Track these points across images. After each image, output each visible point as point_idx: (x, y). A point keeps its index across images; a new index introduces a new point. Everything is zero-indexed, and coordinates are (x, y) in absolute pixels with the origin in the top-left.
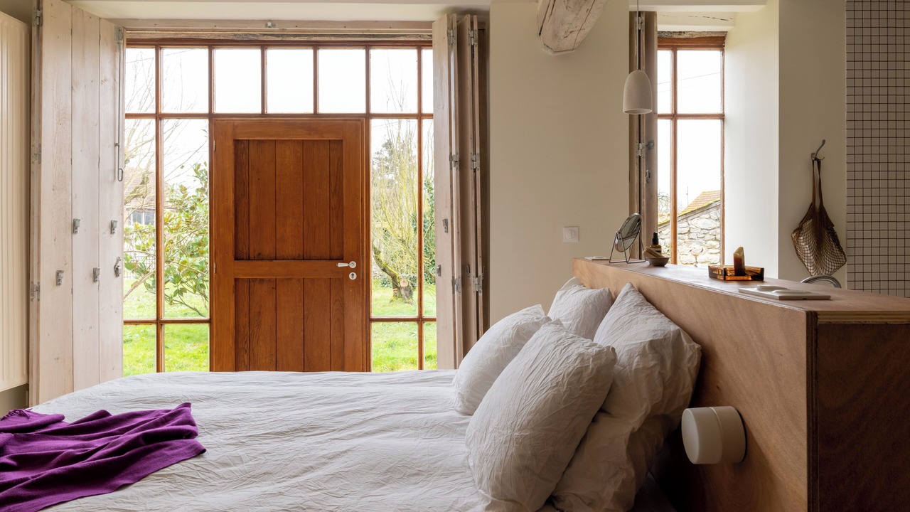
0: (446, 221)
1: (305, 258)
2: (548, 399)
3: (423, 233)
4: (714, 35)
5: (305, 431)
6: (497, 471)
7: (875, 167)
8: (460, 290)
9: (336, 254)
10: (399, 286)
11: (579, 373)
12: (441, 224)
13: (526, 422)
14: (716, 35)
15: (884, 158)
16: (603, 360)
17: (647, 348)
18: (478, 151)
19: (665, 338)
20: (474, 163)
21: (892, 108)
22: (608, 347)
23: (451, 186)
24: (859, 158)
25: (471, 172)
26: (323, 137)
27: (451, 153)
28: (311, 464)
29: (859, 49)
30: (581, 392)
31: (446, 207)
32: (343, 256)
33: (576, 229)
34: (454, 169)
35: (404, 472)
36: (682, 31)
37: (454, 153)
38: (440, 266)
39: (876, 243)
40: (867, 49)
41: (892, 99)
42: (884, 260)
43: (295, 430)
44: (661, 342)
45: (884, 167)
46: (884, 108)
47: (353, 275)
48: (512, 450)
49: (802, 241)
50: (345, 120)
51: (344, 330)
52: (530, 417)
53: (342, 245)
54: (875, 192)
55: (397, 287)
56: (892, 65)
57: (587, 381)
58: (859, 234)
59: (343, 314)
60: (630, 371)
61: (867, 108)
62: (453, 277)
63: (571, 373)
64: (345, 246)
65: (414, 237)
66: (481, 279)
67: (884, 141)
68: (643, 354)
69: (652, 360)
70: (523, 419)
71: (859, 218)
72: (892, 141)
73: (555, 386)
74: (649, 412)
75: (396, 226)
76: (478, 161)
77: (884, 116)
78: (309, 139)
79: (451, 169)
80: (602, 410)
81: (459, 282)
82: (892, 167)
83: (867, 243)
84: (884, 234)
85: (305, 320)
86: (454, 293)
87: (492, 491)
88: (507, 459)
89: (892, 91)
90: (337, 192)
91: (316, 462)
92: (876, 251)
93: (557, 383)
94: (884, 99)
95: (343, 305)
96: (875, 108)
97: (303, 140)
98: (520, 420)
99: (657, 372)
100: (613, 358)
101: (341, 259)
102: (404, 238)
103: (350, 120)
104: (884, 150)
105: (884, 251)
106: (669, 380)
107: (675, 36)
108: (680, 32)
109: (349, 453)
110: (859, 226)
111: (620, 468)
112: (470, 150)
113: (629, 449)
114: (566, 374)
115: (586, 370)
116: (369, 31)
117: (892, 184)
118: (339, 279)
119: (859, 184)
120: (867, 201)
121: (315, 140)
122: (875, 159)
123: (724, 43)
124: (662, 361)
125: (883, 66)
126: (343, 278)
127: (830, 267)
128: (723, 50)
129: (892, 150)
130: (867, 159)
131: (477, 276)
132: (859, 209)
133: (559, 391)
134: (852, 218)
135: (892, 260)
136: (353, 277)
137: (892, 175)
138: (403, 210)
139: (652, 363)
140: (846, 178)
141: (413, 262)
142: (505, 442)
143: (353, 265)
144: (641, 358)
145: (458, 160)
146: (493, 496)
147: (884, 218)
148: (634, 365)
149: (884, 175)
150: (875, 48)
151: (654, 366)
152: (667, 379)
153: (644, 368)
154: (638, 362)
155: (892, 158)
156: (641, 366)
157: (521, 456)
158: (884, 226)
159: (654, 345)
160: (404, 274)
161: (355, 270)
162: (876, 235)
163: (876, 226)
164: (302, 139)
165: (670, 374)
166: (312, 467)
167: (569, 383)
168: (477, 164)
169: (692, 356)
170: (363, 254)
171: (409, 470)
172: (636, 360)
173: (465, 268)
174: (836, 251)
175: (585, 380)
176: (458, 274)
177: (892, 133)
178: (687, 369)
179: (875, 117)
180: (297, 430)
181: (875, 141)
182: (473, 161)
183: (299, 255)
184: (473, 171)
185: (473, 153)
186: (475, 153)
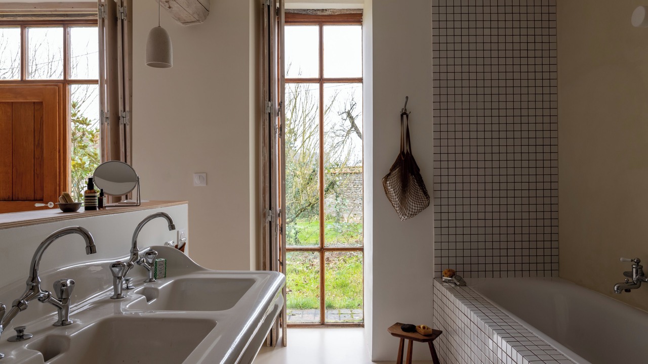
1: (14, 199)
4: (353, 12)
7: (459, 120)
9: (38, 196)
14: (355, 12)
15: (466, 113)
18: (127, 109)
20: (124, 119)
21: (473, 69)
23: (102, 139)
24: (444, 113)
25: (121, 127)
26: (27, 100)
27: (102, 111)
29: (443, 17)
32: (43, 198)
33: (204, 175)
34: (106, 124)
36: (324, 8)
39: (459, 186)
40: (450, 17)
41: (473, 61)
42: (467, 201)
45: (466, 120)
46: (465, 69)
49: (388, 185)
50: (46, 85)
53: (42, 188)
54: (459, 142)
56: (472, 32)
58: (444, 179)
61: (451, 69)
64: (45, 190)
67: (466, 98)
71: (444, 164)
72: (473, 98)
76: (128, 118)
77: (465, 76)
78: (16, 101)
79: (102, 124)
82: (473, 120)
83: (452, 187)
84: (466, 179)
89: (473, 54)
90: (40, 145)
92: (459, 194)
94: (465, 61)
96: (458, 69)
97: (12, 103)
101: (42, 201)
103: (50, 85)
104: (466, 106)
105: (467, 194)
107: (319, 13)
108: (323, 10)
110: (444, 172)
112: (121, 107)
116: (56, 11)
117: (473, 135)
119: (444, 135)
120: (452, 150)
121: (21, 102)
122: (459, 113)
123: (362, 19)
125: (465, 32)
127: (414, 208)
128: (362, 25)
129: (473, 106)
130: (451, 113)
132: (444, 157)
134: (438, 164)
135: (474, 201)
137: (473, 127)
140: (433, 131)
143: (50, 205)
145: (108, 116)
147: (466, 164)
149: (466, 127)
150: (457, 17)
155: (473, 113)
158: (466, 172)
162: (459, 179)
163: (459, 172)
164: (12, 101)
168: (127, 120)
174: (421, 193)
177: (473, 91)
179: (458, 76)
181: (458, 98)
182: (123, 117)
183: (9, 198)
184: (123, 125)
185: (123, 110)
186: (124, 111)
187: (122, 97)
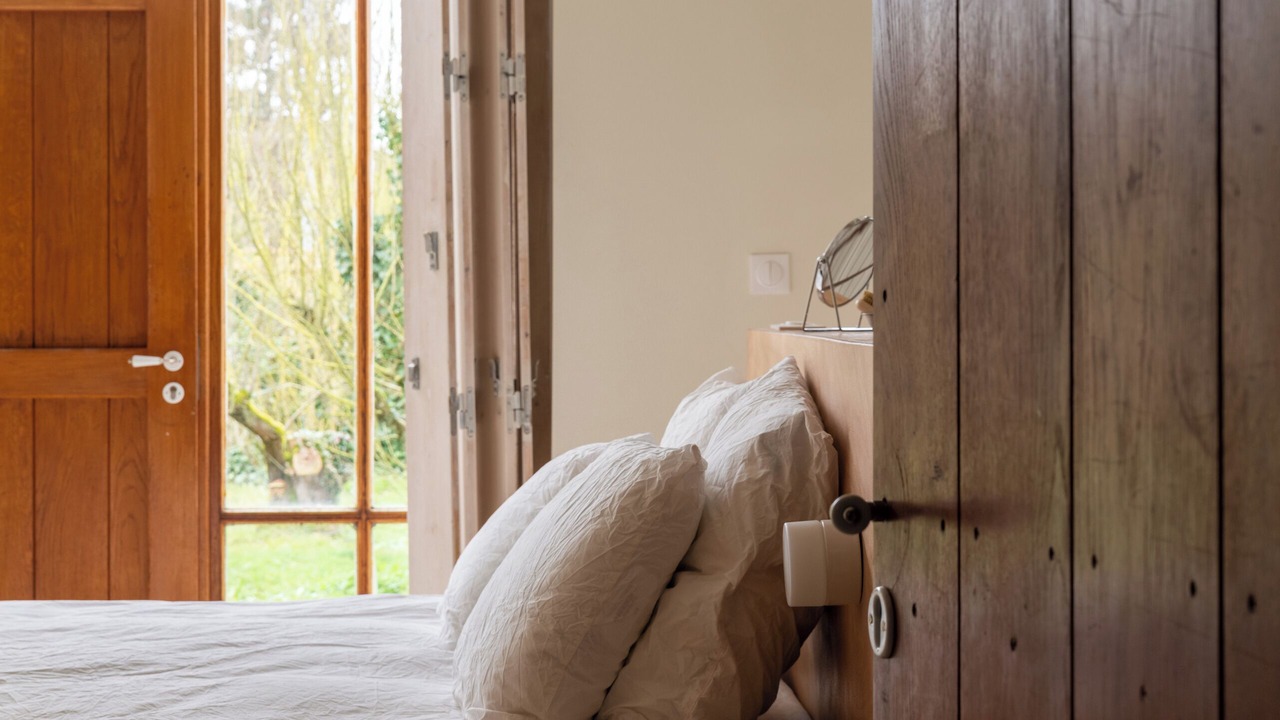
0: (433, 239)
1: (39, 340)
2: (586, 539)
3: (372, 285)
5: (123, 670)
6: (497, 666)
8: (473, 424)
9: (125, 330)
10: (289, 471)
11: (638, 491)
12: (420, 245)
13: (548, 580)
16: (678, 468)
17: (756, 447)
18: (520, 47)
19: (782, 429)
20: (509, 81)
22: (688, 446)
23: (448, 143)
25: (500, 106)
27: (446, 55)
28: (151, 701)
30: (639, 523)
31: (433, 200)
32: (144, 336)
33: (783, 260)
34: (455, 97)
35: (332, 708)
37: (454, 54)
38: (417, 361)
43: (101, 667)
44: (776, 435)
47: (173, 389)
48: (524, 628)
51: (148, 545)
52: (555, 571)
53: (141, 306)
55: (283, 476)
57: (652, 503)
59: (145, 503)
60: (729, 490)
62: (453, 390)
63: (625, 491)
64: (152, 308)
65: (342, 302)
66: (530, 395)
68: (750, 460)
69: (762, 468)
70: (544, 577)
73: (599, 517)
74: (754, 556)
75: (283, 262)
76: (521, 76)
78: (51, 8)
79: (447, 96)
80: (683, 567)
81: (468, 403)
85: (39, 517)
86: (454, 432)
87: (488, 699)
88: (515, 643)
90: (130, 157)
91: (158, 699)
93: (602, 512)
95: (144, 478)
97: (33, 13)
98: (538, 580)
99: (769, 487)
100: (695, 462)
101: (142, 346)
102: (310, 303)
106: (788, 499)
109: (220, 688)
111: (711, 659)
112: (500, 44)
113: (723, 624)
114: (618, 494)
115: (649, 486)
118: (134, 402)
121: (65, 14)
124: (777, 468)
126: (145, 400)
131: (517, 386)
133: (604, 523)
136: (173, 394)
138: (307, 204)
139: (762, 472)
141: (337, 381)
142: (513, 620)
143: (174, 362)
144: (746, 465)
145: (465, 71)
146: (489, 707)
148: (737, 477)
151: (765, 476)
152: (786, 496)
153: (749, 481)
154: (741, 473)
156: (744, 479)
157: (537, 636)
159: (766, 442)
160: (306, 433)
161: (182, 376)
165: (789, 489)
166: (152, 705)
167: (622, 509)
168: (518, 84)
169: (820, 454)
170: (201, 331)
171: (340, 707)
172: (739, 471)
173: (486, 367)
175: (649, 501)
176: (465, 381)
178: (815, 480)
180: (105, 666)
182: (507, 75)
183: (21, 335)
184: (505, 102)
185: (506, 52)
186: (509, 55)
187: (505, 11)
